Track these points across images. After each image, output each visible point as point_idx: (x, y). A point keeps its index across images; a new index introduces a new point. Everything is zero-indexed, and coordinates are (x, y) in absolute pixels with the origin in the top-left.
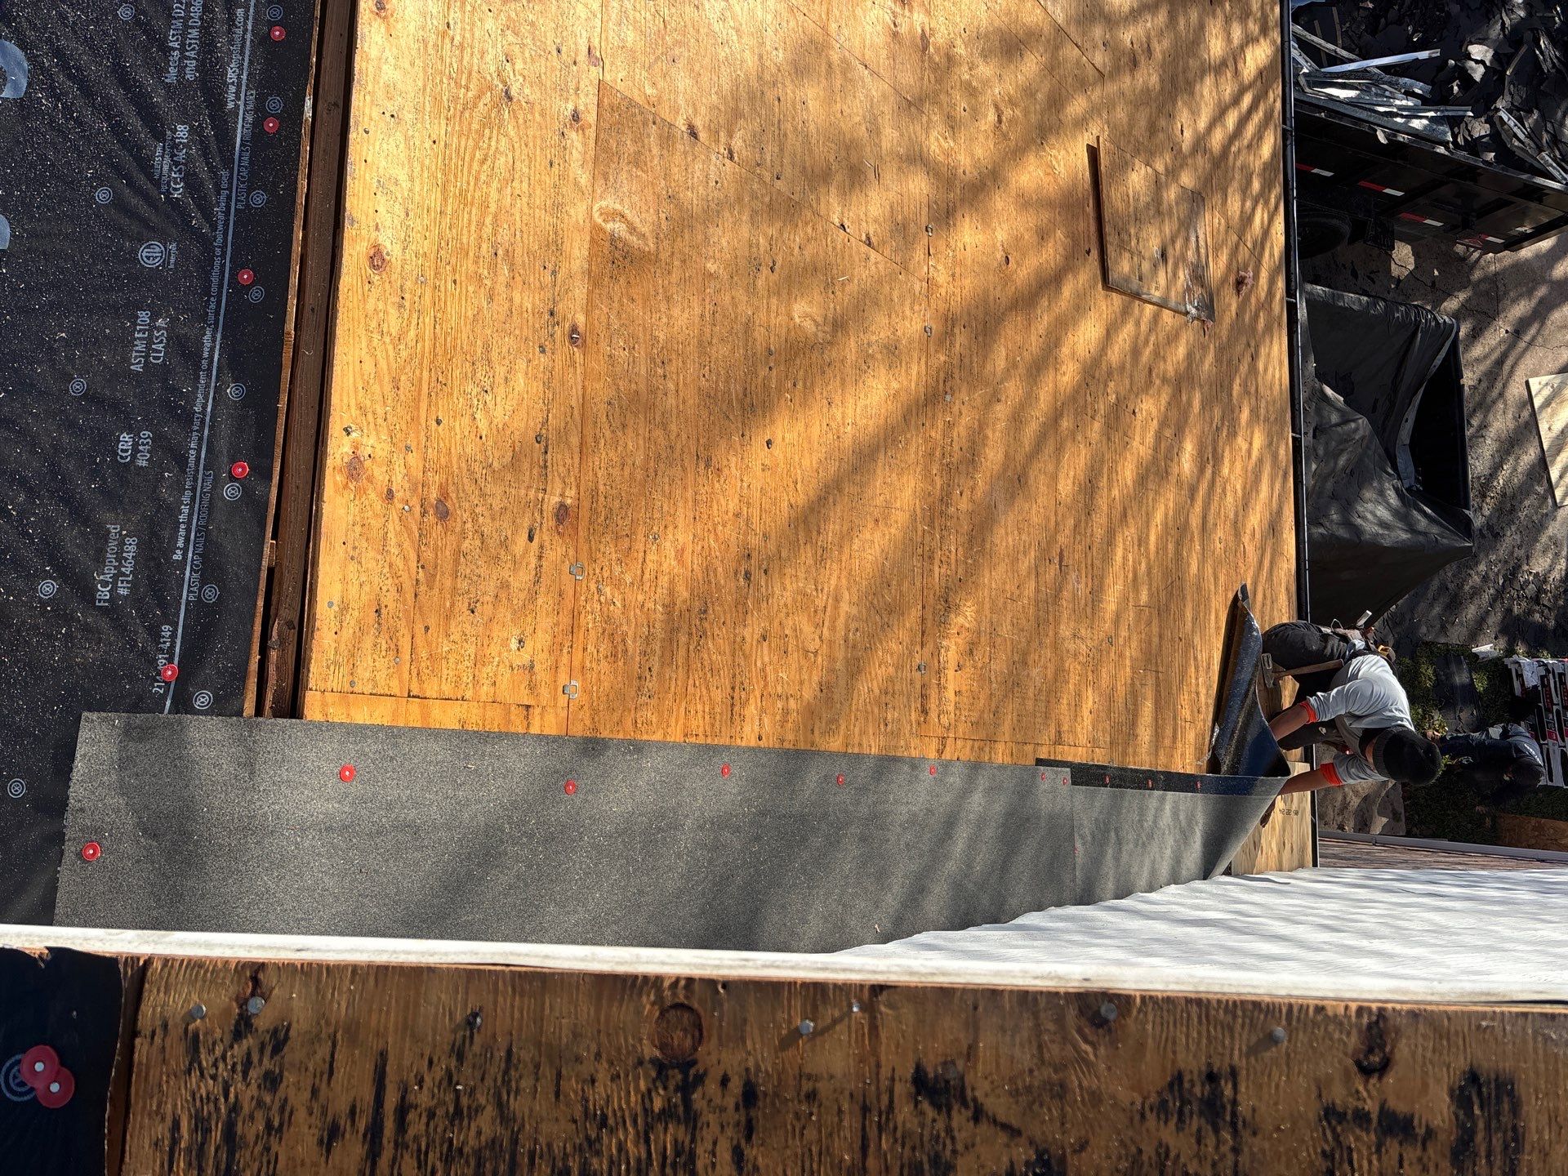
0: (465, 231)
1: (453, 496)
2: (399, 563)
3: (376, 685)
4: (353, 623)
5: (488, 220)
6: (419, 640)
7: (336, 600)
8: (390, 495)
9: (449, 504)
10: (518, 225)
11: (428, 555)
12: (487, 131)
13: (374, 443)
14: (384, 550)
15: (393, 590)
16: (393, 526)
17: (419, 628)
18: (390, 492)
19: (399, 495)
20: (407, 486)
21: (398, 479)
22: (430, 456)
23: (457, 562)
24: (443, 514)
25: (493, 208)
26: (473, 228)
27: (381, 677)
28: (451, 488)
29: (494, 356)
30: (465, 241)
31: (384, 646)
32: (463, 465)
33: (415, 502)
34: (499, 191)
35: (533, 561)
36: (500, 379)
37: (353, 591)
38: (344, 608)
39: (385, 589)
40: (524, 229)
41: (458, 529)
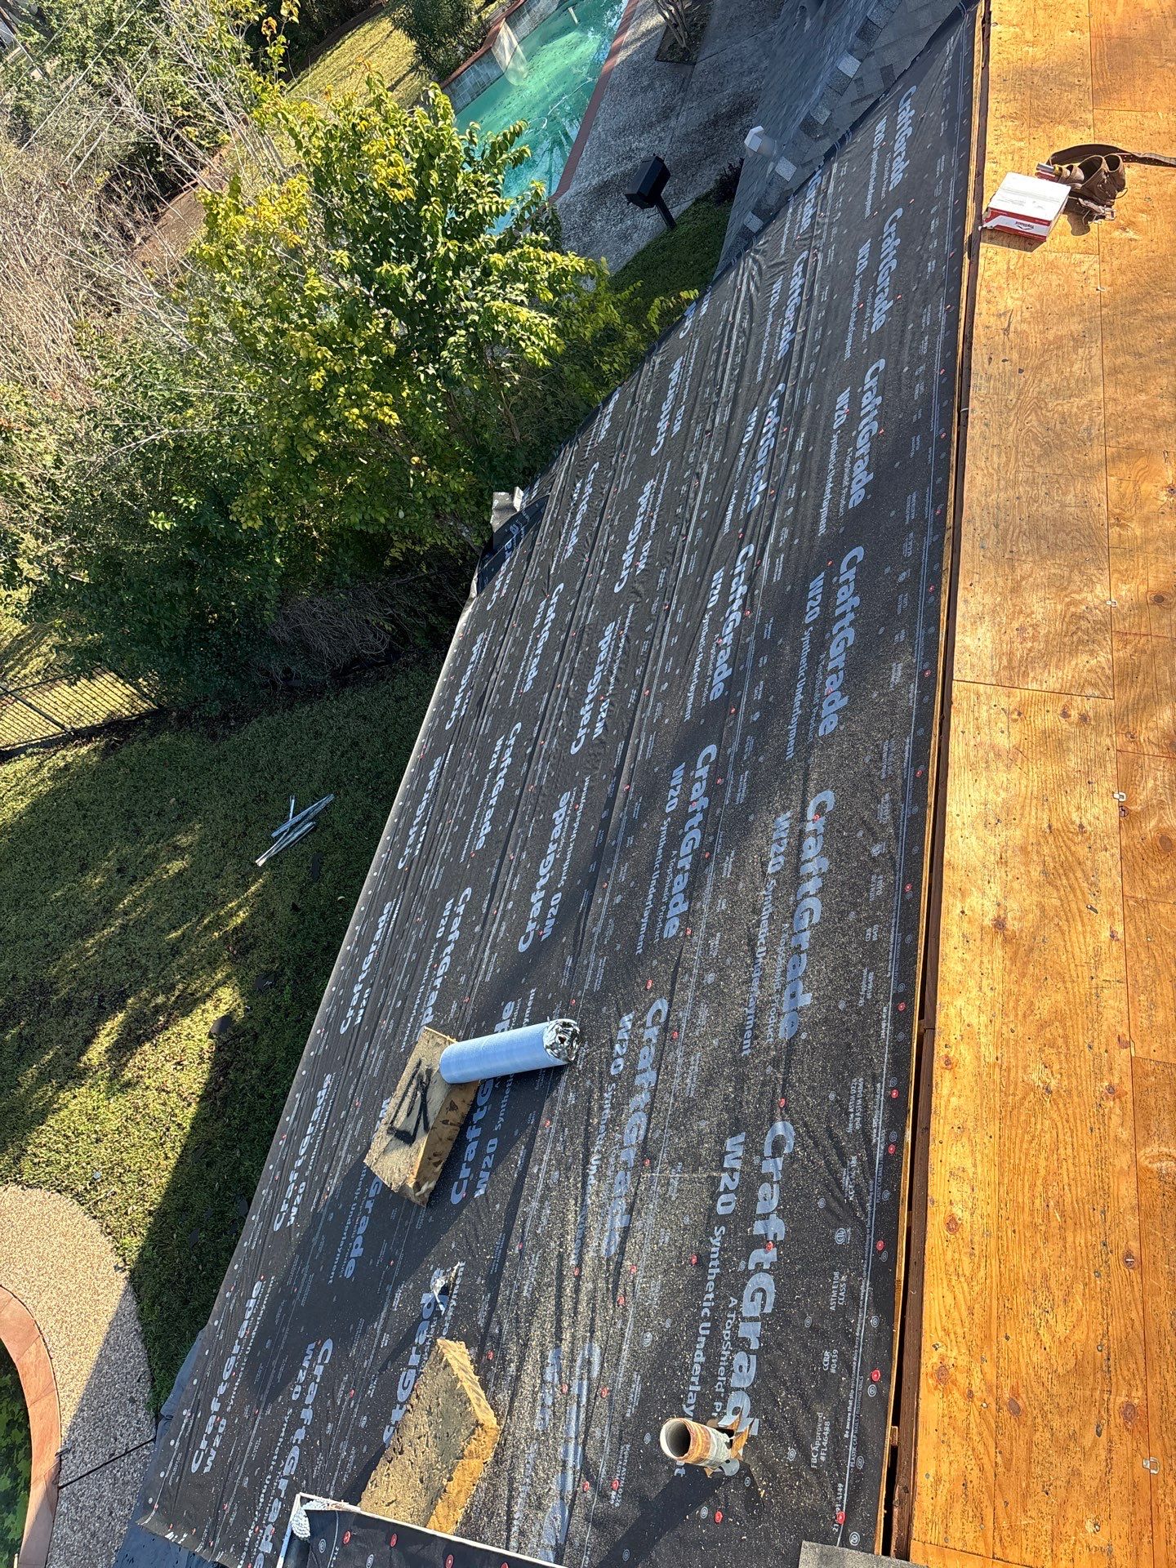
0: (1020, 1194)
1: (1024, 1396)
2: (980, 1448)
3: (965, 1545)
4: (945, 1491)
5: (1039, 1183)
6: (1000, 1513)
7: (932, 1472)
8: (970, 1395)
9: (1020, 1403)
10: (1066, 1180)
11: (1005, 1443)
12: (1033, 1119)
13: (956, 1355)
14: (967, 1436)
15: (976, 1469)
16: (974, 1419)
17: (1000, 1502)
18: (971, 1392)
19: (978, 1394)
20: (984, 1388)
21: (977, 1383)
22: (1001, 1365)
23: (1030, 1451)
24: (1016, 1411)
25: (1042, 1172)
26: (1026, 1190)
27: (970, 1536)
28: (1021, 1390)
29: (1053, 1284)
30: (1020, 1200)
31: (971, 1514)
32: (1031, 1371)
33: (991, 1400)
34: (1047, 1159)
35: (1103, 1455)
36: (1059, 1301)
37: (945, 1468)
38: (938, 1480)
39: (969, 1467)
40: (1072, 1183)
41: (1029, 1423)
